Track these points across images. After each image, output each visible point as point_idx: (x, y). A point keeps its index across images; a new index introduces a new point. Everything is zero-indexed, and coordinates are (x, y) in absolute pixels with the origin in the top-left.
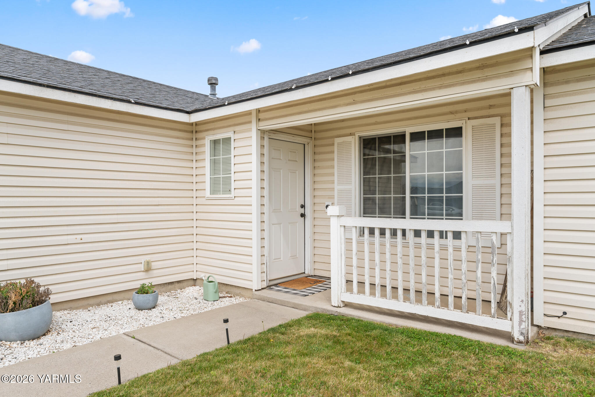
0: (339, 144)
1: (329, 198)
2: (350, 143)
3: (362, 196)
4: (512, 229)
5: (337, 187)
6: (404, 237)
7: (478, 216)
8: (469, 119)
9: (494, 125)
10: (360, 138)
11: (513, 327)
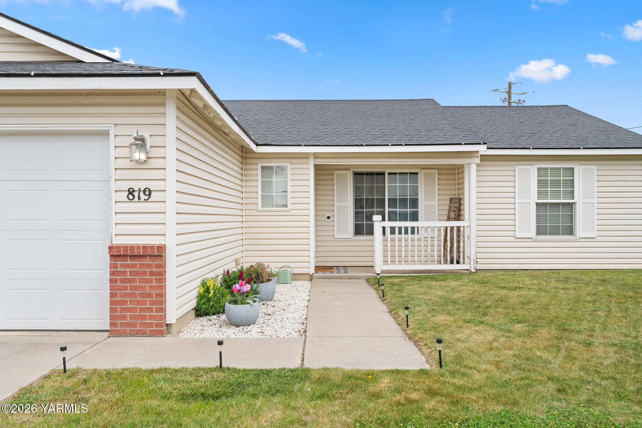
0: (337, 175)
1: (329, 211)
2: (347, 175)
3: (354, 210)
4: (470, 223)
5: (336, 204)
6: (384, 235)
7: (427, 219)
8: (422, 169)
9: (434, 174)
10: (353, 172)
11: (470, 267)
